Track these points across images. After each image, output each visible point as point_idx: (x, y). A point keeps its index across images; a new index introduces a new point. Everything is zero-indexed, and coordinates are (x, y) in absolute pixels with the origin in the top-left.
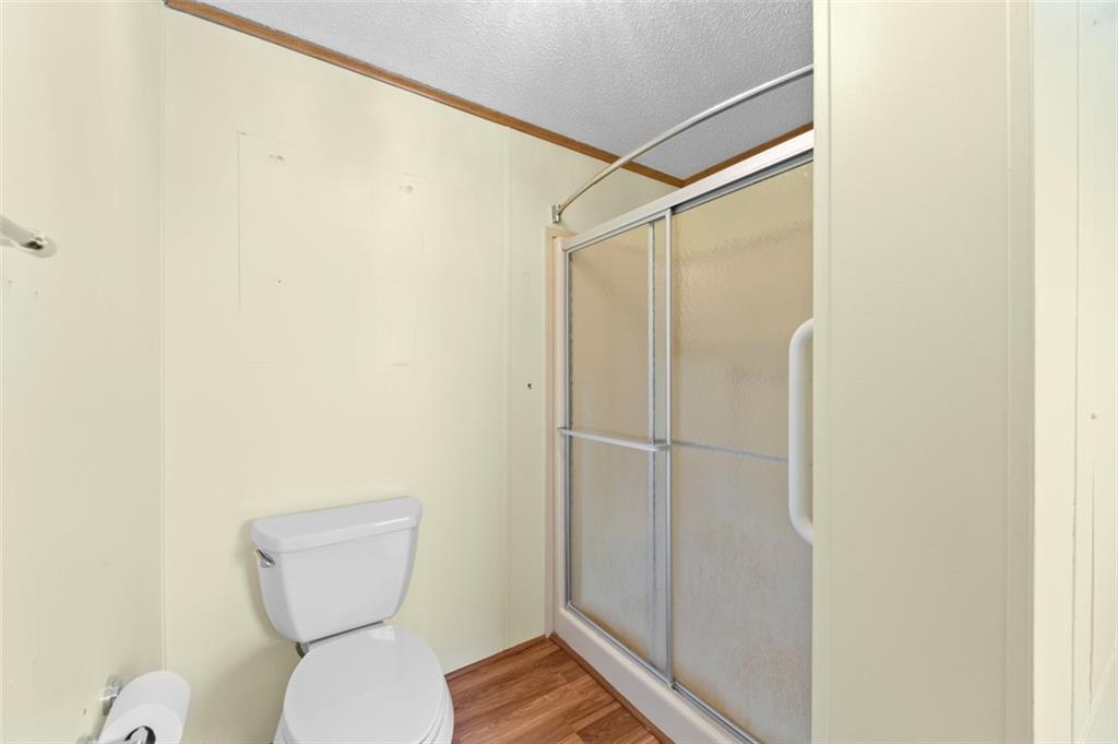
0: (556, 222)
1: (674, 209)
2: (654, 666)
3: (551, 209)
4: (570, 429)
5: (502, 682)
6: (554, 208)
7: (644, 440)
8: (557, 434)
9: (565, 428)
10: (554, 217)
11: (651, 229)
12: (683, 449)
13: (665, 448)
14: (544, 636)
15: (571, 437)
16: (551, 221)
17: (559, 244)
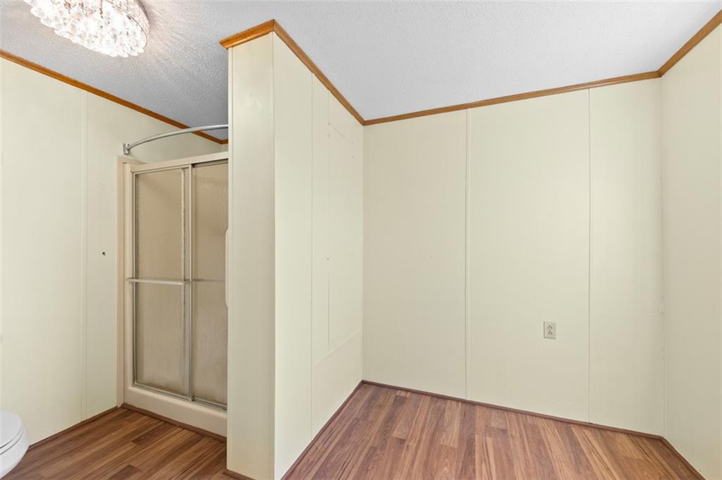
0: (125, 154)
1: (193, 165)
2: (183, 394)
3: (122, 145)
4: (137, 278)
5: (77, 438)
6: (124, 145)
7: (180, 280)
8: (127, 283)
9: (133, 278)
10: (124, 151)
11: (183, 172)
12: (199, 283)
13: (189, 283)
14: (116, 407)
15: (137, 283)
16: (122, 152)
17: (128, 168)
